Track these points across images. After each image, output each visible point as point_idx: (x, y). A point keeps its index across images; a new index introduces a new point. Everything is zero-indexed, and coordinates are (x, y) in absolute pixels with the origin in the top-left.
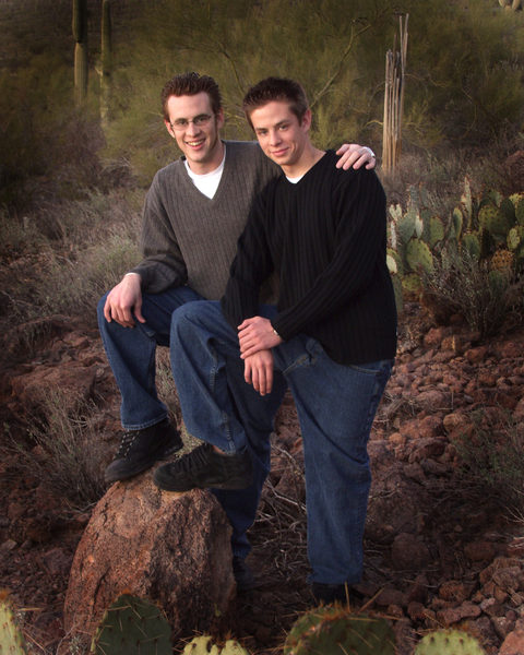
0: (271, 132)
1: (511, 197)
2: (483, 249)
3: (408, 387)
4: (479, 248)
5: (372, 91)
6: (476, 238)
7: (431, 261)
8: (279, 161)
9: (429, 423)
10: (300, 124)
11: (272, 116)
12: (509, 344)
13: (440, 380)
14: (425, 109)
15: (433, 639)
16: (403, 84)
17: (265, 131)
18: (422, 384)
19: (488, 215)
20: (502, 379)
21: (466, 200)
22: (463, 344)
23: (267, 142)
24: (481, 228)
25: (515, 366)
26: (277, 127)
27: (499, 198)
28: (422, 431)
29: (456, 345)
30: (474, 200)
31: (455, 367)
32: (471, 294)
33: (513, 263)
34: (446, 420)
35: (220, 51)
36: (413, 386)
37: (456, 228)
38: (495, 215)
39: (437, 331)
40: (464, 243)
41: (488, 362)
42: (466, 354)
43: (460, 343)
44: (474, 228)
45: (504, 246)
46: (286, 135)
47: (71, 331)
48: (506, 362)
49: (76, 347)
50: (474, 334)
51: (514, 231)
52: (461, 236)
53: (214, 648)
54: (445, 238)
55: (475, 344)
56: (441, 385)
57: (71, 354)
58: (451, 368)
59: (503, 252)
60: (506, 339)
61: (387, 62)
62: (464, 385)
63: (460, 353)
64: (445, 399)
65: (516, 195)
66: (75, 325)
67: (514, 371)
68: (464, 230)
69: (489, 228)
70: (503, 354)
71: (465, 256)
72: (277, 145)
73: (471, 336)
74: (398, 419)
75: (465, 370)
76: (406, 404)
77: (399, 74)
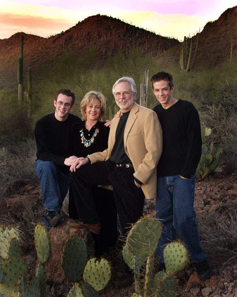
0: (160, 91)
8: (161, 102)
10: (170, 90)
11: (162, 85)
15: (169, 246)
16: (147, 96)
17: (158, 90)
23: (158, 94)
26: (163, 89)
35: (77, 85)
46: (165, 93)
47: (27, 184)
49: (30, 190)
53: (97, 262)
57: (28, 192)
61: (141, 88)
66: (29, 182)
72: (162, 96)
74: (150, 210)
77: (145, 93)
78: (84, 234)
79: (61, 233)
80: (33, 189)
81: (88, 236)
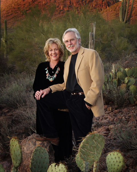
1: (125, 69)
2: (118, 84)
3: (98, 120)
4: (117, 83)
5: (85, 45)
6: (116, 81)
7: (104, 87)
9: (104, 128)
12: (125, 109)
13: (107, 118)
14: (100, 49)
15: (110, 154)
16: (94, 42)
18: (102, 119)
19: (119, 74)
20: (124, 117)
21: (113, 71)
22: (113, 109)
24: (117, 78)
25: (127, 114)
27: (122, 69)
28: (103, 130)
29: (111, 109)
30: (115, 70)
31: (111, 115)
32: (115, 95)
33: (126, 87)
34: (109, 127)
35: (42, 33)
36: (100, 120)
37: (111, 78)
38: (121, 74)
39: (106, 106)
40: (113, 82)
41: (120, 113)
42: (114, 111)
43: (112, 109)
44: (115, 78)
45: (124, 83)
47: (4, 108)
48: (125, 113)
49: (6, 112)
50: (116, 106)
51: (126, 78)
52: (112, 80)
53: (57, 166)
54: (108, 81)
55: (116, 109)
56: (108, 119)
57: (5, 114)
58: (110, 115)
59: (123, 84)
60: (125, 108)
61: (90, 36)
62: (114, 119)
63: (112, 111)
64: (108, 122)
65: (126, 69)
66: (5, 106)
67: (127, 115)
68: (113, 79)
69: (119, 78)
70: (124, 111)
71: (113, 85)
73: (115, 107)
74: (96, 127)
75: (114, 115)
76: (98, 123)
77: (93, 39)
78: (47, 145)
79: (30, 145)
80: (8, 112)
81: (50, 147)
